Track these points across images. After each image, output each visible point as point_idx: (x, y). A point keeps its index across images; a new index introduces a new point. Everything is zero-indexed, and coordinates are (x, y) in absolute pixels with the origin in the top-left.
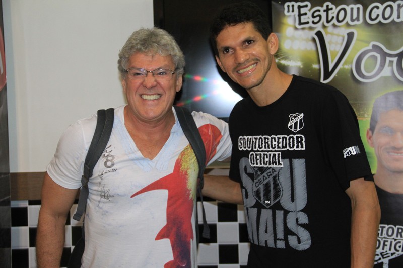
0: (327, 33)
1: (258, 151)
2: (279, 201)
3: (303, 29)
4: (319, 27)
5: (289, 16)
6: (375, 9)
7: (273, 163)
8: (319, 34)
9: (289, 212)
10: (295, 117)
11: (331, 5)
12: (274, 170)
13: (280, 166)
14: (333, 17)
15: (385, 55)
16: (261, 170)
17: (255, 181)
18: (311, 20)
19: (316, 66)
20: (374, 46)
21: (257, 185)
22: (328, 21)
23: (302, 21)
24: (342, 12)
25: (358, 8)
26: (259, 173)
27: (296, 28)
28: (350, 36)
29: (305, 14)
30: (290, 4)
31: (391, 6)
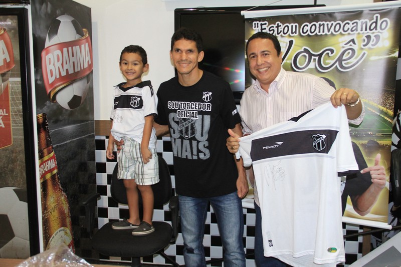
1: (183, 110)
2: (195, 136)
5: (255, 30)
6: (306, 27)
7: (192, 117)
9: (200, 141)
10: (207, 94)
11: (280, 24)
12: (192, 120)
13: (196, 118)
14: (281, 31)
15: (311, 55)
16: (185, 120)
20: (305, 49)
21: (181, 127)
22: (278, 34)
24: (286, 28)
25: (296, 26)
26: (183, 121)
28: (291, 42)
29: (265, 29)
30: (256, 22)
31: (315, 25)
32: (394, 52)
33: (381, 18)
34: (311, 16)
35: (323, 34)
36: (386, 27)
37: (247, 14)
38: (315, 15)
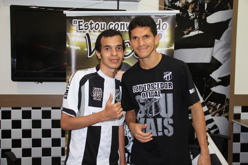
0: (91, 34)
1: (148, 91)
2: (159, 114)
3: (81, 32)
4: (87, 31)
6: (111, 25)
7: (155, 96)
8: (87, 35)
9: (165, 118)
10: (167, 74)
11: (93, 22)
12: (156, 99)
13: (160, 97)
14: (93, 27)
17: (146, 105)
18: (84, 28)
19: (86, 49)
21: (147, 107)
22: (91, 29)
23: (80, 28)
24: (97, 25)
25: (104, 24)
27: (78, 31)
29: (82, 25)
30: (75, 20)
31: (118, 24)
32: (172, 46)
33: (163, 22)
34: (115, 17)
35: (124, 31)
36: (166, 28)
37: (68, 13)
38: (117, 17)
